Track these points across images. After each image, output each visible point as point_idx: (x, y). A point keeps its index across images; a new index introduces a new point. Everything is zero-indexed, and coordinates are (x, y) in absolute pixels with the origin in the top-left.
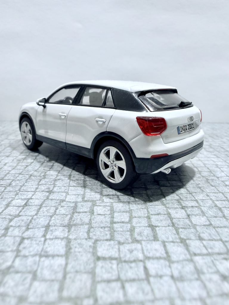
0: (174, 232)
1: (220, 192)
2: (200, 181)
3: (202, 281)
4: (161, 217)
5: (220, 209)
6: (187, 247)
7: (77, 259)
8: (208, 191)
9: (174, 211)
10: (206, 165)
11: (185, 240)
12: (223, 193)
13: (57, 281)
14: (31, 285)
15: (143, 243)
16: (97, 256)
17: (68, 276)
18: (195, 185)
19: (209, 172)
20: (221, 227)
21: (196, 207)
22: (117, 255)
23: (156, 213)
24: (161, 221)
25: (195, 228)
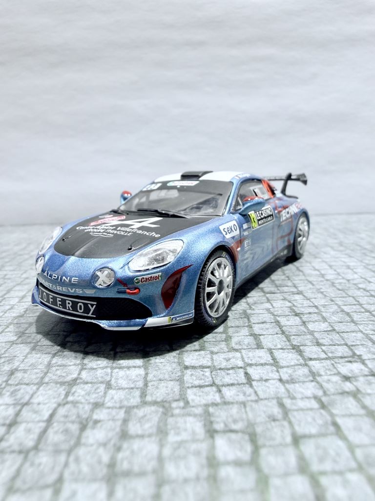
0: (285, 339)
1: (350, 296)
2: (322, 285)
3: (318, 382)
4: (268, 326)
5: (348, 314)
6: (300, 353)
7: (159, 369)
8: (334, 296)
9: (285, 319)
10: (333, 267)
11: (298, 346)
12: (353, 297)
13: (137, 388)
14: (105, 393)
15: (243, 351)
16: (185, 365)
17: (150, 384)
18: (314, 291)
19: (336, 274)
20: (347, 332)
21: (315, 313)
22: (209, 364)
23: (260, 322)
24: (268, 329)
25: (313, 335)
